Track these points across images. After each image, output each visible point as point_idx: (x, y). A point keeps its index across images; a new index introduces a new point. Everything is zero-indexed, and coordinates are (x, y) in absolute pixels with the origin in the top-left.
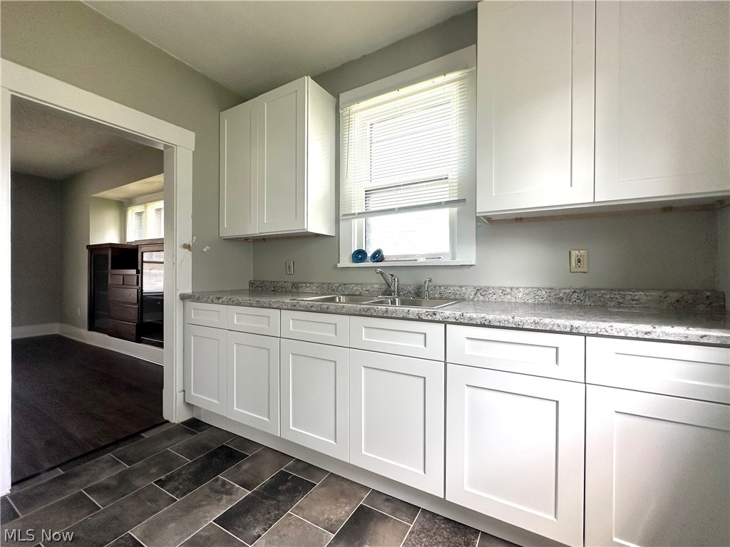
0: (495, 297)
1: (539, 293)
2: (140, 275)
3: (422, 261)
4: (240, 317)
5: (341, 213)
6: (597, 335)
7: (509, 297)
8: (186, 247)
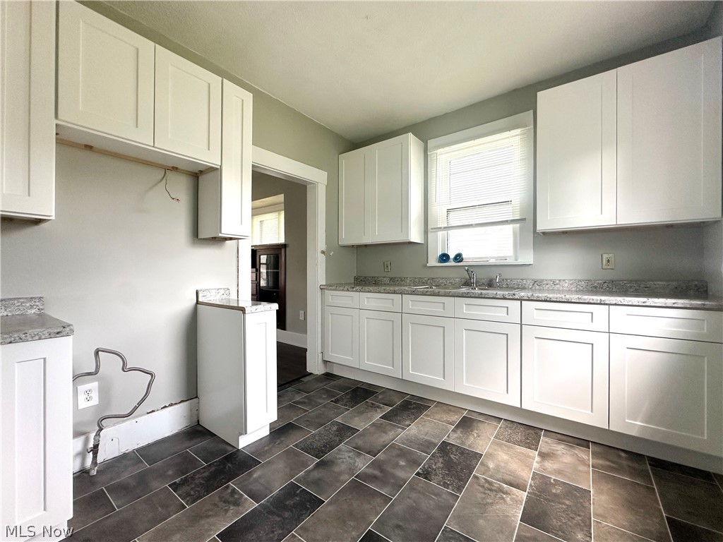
0: (548, 286)
1: (580, 283)
2: (258, 273)
3: (492, 261)
4: (369, 300)
5: (429, 227)
6: (616, 304)
7: (558, 286)
8: (323, 252)
